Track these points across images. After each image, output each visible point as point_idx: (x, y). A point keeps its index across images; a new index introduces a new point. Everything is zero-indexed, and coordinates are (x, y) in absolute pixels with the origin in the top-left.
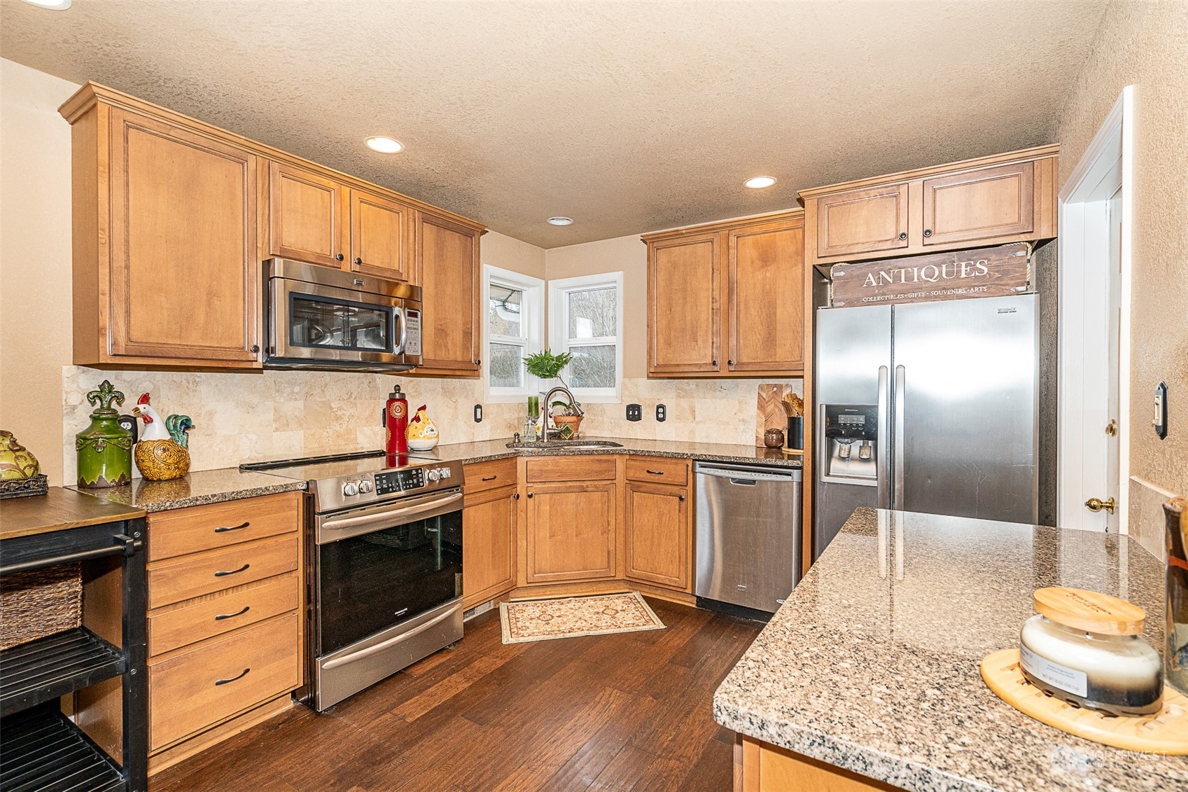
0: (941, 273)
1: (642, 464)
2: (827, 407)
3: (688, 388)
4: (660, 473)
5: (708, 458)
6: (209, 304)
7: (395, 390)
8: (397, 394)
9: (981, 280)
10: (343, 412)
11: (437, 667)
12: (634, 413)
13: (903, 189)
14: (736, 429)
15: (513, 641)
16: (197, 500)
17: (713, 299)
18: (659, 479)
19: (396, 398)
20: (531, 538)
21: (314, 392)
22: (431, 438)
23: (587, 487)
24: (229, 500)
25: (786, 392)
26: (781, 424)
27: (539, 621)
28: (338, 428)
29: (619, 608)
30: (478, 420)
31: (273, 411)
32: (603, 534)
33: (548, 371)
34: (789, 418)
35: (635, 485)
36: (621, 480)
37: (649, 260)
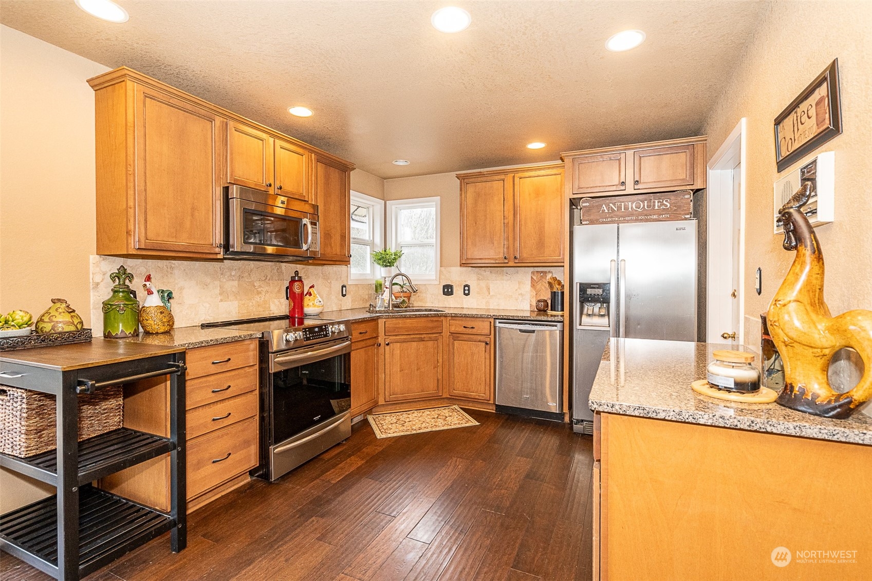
0: (644, 206)
1: (460, 322)
2: (580, 284)
3: (485, 274)
4: (473, 328)
5: (505, 317)
6: (192, 215)
7: (295, 274)
8: (297, 277)
9: (666, 211)
10: (262, 289)
11: (339, 453)
12: (448, 290)
13: (623, 156)
14: (517, 300)
15: (384, 436)
16: (202, 343)
17: (504, 216)
18: (472, 332)
19: (296, 279)
20: (387, 371)
21: (244, 275)
22: (320, 306)
23: (424, 338)
24: (220, 344)
25: (549, 276)
26: (547, 296)
27: (397, 425)
28: (258, 300)
29: (447, 415)
30: (344, 296)
31: (219, 288)
32: (434, 368)
33: (389, 262)
34: (551, 292)
35: (455, 336)
36: (446, 333)
37: (461, 190)
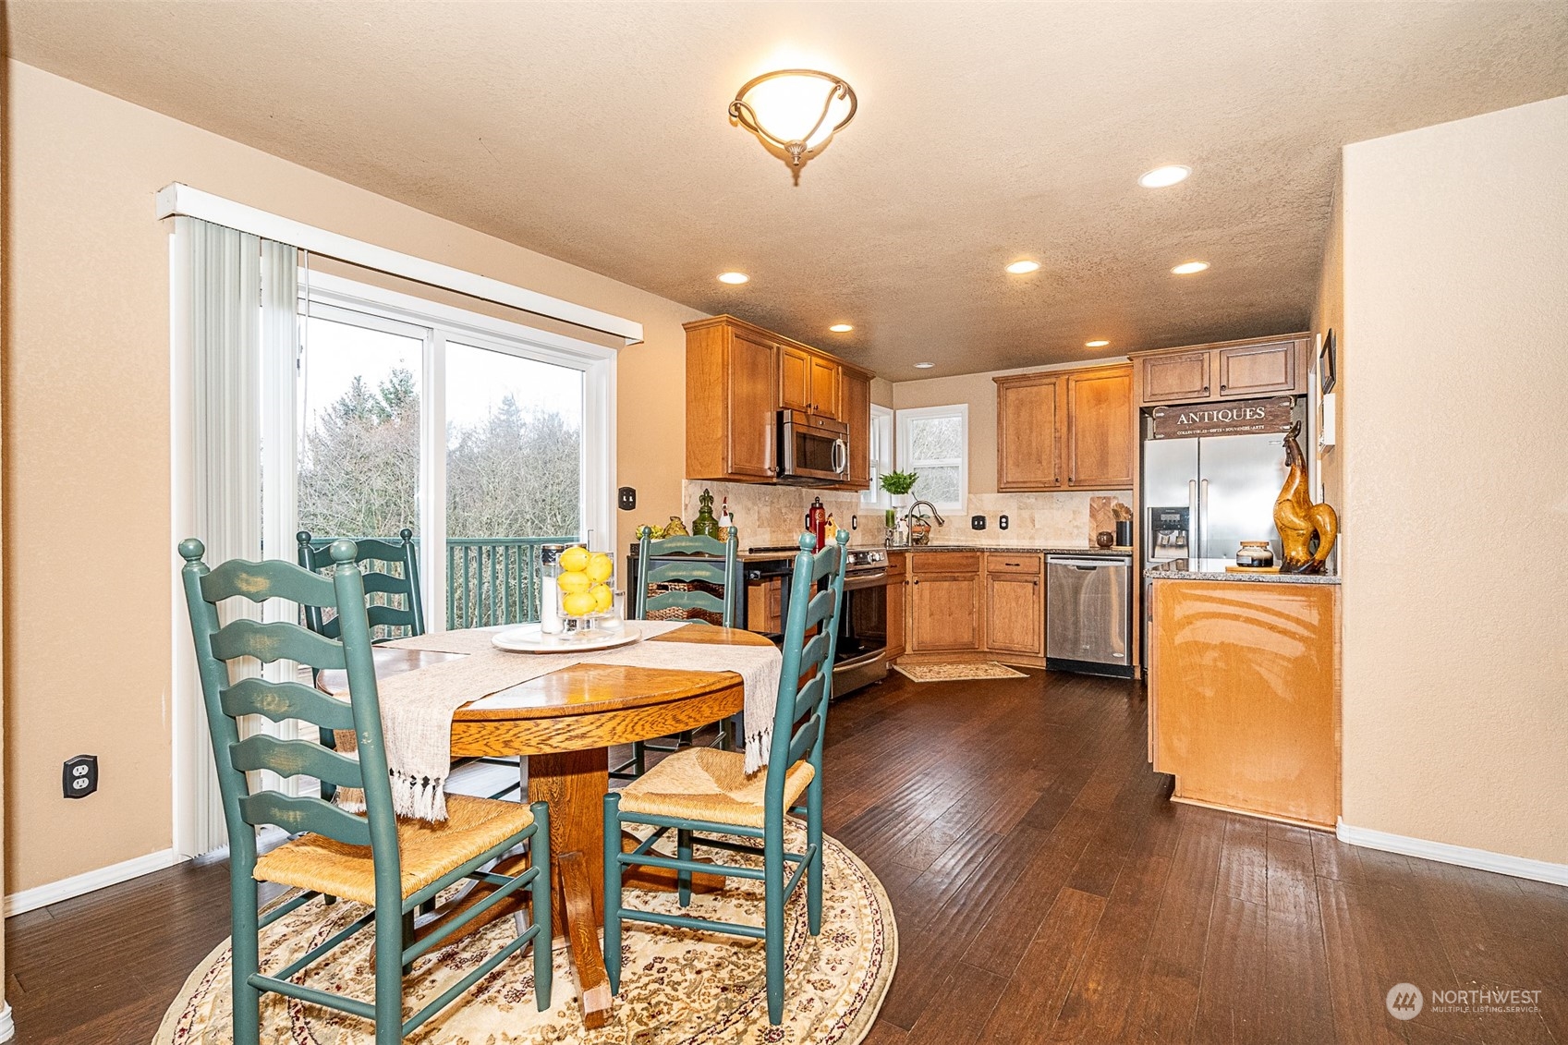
0: (1232, 415)
1: (1002, 558)
3: (1028, 501)
4: (1018, 565)
5: (1056, 552)
7: (815, 500)
8: (816, 503)
9: (1260, 421)
13: (1206, 356)
14: (1071, 534)
15: (921, 680)
19: (817, 506)
20: (916, 615)
23: (957, 576)
25: (1113, 503)
26: (1111, 528)
29: (986, 667)
30: (854, 528)
32: (969, 614)
33: (903, 488)
34: (1117, 523)
35: (996, 576)
36: (983, 573)
37: (999, 396)
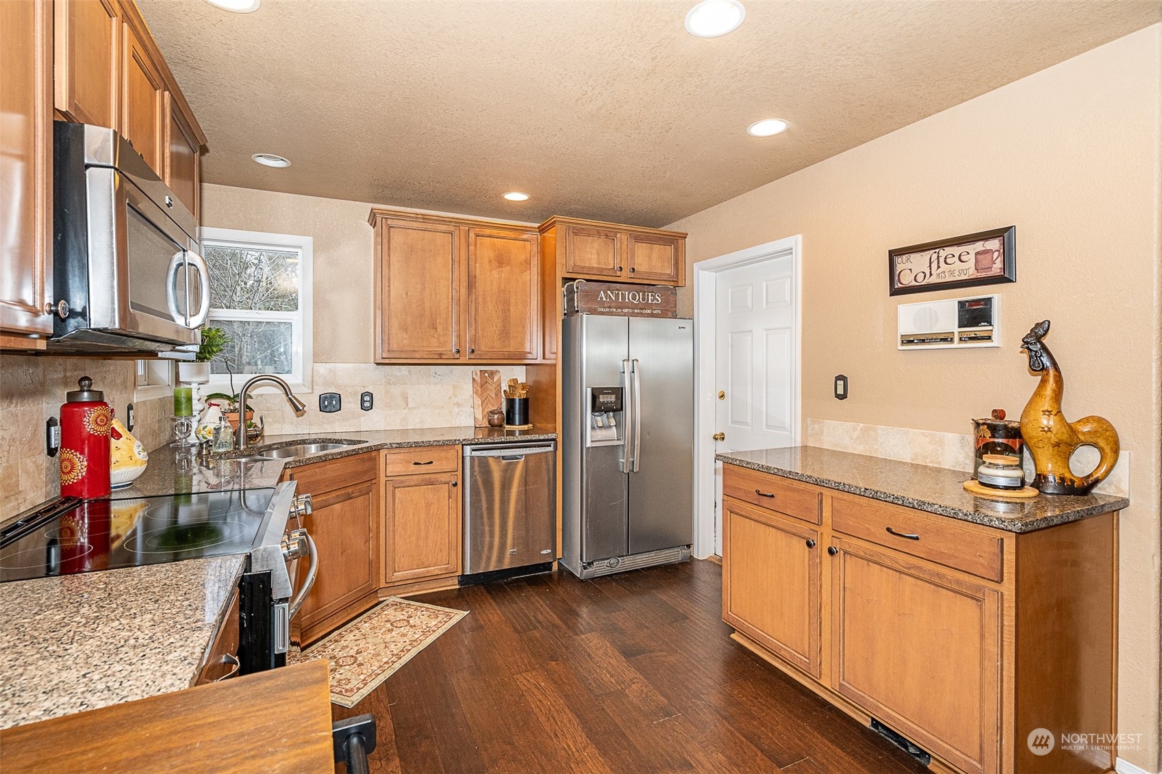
0: (639, 298)
1: (408, 456)
2: (591, 388)
3: (399, 374)
4: (428, 463)
9: (658, 306)
12: (330, 403)
13: (618, 235)
14: (451, 412)
15: (357, 698)
17: (452, 288)
18: (426, 469)
23: (352, 492)
25: (497, 377)
26: (500, 405)
29: (402, 617)
30: (131, 428)
32: (365, 543)
34: (508, 400)
35: (399, 481)
36: (380, 479)
